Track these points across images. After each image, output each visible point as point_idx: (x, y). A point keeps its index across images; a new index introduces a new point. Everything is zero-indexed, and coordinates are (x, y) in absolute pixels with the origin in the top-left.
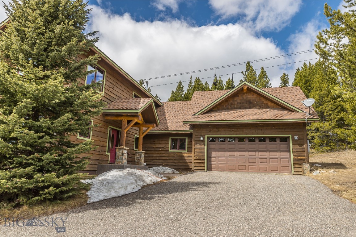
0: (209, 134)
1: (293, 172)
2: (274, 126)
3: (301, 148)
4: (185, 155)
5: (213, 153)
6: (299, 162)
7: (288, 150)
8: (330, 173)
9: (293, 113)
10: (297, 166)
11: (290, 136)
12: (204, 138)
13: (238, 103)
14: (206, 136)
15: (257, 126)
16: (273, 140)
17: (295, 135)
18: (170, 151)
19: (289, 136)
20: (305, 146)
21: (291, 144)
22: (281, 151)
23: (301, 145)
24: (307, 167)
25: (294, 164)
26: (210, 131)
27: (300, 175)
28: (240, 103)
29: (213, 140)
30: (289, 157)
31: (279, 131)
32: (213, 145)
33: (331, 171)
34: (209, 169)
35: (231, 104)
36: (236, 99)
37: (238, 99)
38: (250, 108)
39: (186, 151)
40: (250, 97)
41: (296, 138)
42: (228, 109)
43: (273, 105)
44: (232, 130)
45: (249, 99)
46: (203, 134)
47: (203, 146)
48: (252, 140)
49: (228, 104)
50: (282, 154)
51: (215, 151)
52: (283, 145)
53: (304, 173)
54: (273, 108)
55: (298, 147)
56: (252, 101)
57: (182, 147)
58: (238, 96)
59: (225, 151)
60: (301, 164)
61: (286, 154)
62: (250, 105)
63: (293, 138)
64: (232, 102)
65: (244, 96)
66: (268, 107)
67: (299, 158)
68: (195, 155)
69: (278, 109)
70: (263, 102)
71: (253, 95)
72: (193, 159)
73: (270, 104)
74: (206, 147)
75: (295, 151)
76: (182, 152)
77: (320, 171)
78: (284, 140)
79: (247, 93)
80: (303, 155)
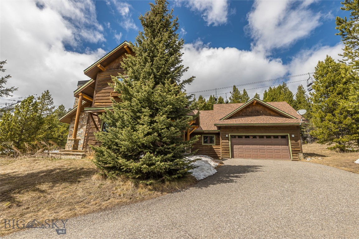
0: (232, 133)
1: (292, 159)
2: (277, 128)
3: (296, 143)
4: (214, 147)
5: (235, 146)
6: (296, 152)
7: (287, 144)
9: (289, 119)
10: (294, 155)
11: (289, 134)
12: (228, 136)
13: (249, 112)
14: (230, 134)
15: (265, 128)
16: (276, 137)
17: (292, 134)
18: (203, 144)
20: (299, 141)
21: (289, 140)
22: (282, 145)
23: (296, 140)
24: (301, 155)
25: (292, 153)
26: (232, 131)
27: (297, 161)
28: (251, 112)
29: (235, 137)
30: (288, 148)
31: (281, 131)
32: (234, 140)
33: (320, 158)
34: (233, 157)
35: (245, 113)
36: (248, 109)
37: (250, 110)
38: (258, 115)
39: (215, 144)
40: (258, 108)
41: (293, 136)
42: (242, 116)
43: (274, 113)
45: (257, 109)
46: (227, 133)
47: (227, 141)
48: (262, 137)
49: (243, 113)
50: (283, 147)
51: (236, 145)
52: (283, 141)
53: (300, 159)
54: (274, 116)
55: (294, 142)
56: (259, 111)
57: (212, 141)
58: (249, 108)
59: (243, 145)
60: (297, 154)
61: (286, 147)
62: (258, 114)
63: (291, 136)
64: (245, 111)
65: (253, 107)
66: (270, 115)
67: (295, 149)
68: (222, 147)
69: (278, 116)
70: (267, 111)
71: (260, 107)
72: (221, 150)
73: (272, 113)
74: (230, 142)
75: (293, 144)
76: (211, 145)
77: (311, 158)
78: (284, 137)
79: (255, 105)
80: (298, 147)
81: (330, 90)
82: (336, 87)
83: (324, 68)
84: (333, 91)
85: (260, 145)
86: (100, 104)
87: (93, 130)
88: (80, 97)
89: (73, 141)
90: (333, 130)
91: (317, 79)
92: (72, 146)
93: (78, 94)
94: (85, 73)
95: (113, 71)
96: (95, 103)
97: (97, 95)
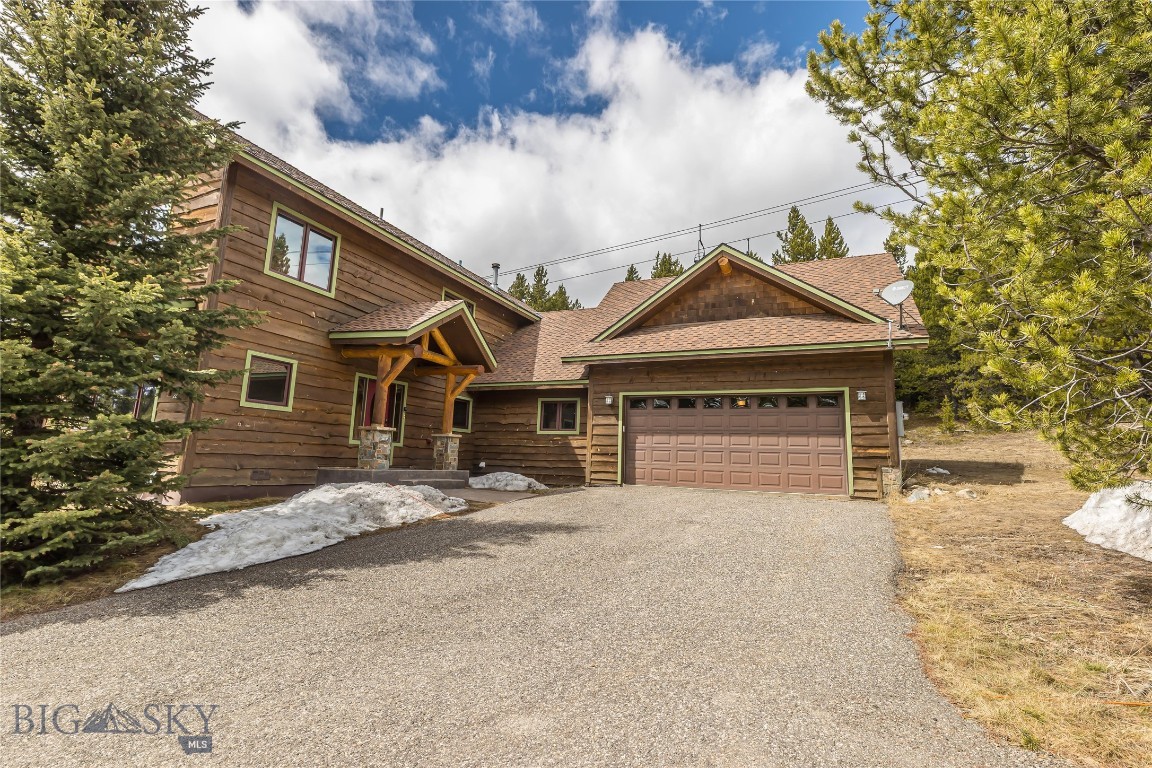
0: (628, 388)
1: (851, 492)
2: (800, 364)
3: (876, 424)
4: (575, 443)
5: (640, 439)
6: (869, 463)
7: (840, 428)
9: (855, 325)
10: (863, 474)
11: (846, 390)
12: (615, 401)
13: (706, 305)
14: (621, 394)
15: (752, 366)
16: (798, 401)
17: (859, 389)
18: (539, 432)
19: (843, 392)
20: (888, 419)
21: (848, 415)
22: (819, 433)
23: (876, 415)
24: (892, 477)
25: (855, 468)
26: (631, 381)
27: (873, 499)
28: (714, 306)
29: (635, 403)
30: (842, 448)
31: (815, 377)
32: (639, 418)
33: (965, 490)
34: (628, 478)
35: (690, 308)
36: (702, 294)
37: (708, 295)
38: (740, 316)
39: (577, 432)
40: (741, 286)
41: (862, 396)
42: (681, 322)
43: (801, 305)
44: (688, 378)
45: (737, 292)
46: (613, 388)
47: (612, 420)
49: (682, 310)
50: (822, 440)
51: (645, 433)
52: (826, 417)
53: (884, 495)
54: (804, 314)
55: (867, 421)
56: (744, 298)
57: (569, 425)
58: (708, 287)
59: (669, 433)
60: (875, 470)
61: (834, 441)
62: (739, 308)
63: (853, 396)
64: (691, 303)
65: (724, 286)
66: (788, 312)
67: (870, 451)
68: (594, 442)
69: (814, 316)
70: (775, 298)
71: (748, 282)
72: (588, 452)
73: (793, 303)
74: (620, 423)
75: (859, 431)
76: (566, 436)
78: (823, 400)
79: (731, 277)
80: (883, 442)
85: (731, 433)
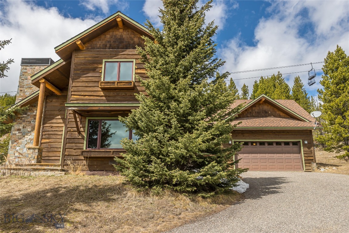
0: (235, 138)
1: (305, 169)
2: (288, 132)
3: (309, 150)
5: (239, 155)
6: (310, 160)
7: (299, 151)
8: (333, 170)
9: (302, 122)
10: (307, 165)
12: (232, 142)
13: (256, 112)
15: (275, 132)
16: (287, 144)
17: (305, 140)
19: (300, 141)
20: (312, 149)
21: (302, 147)
22: (294, 153)
23: (309, 148)
24: (314, 165)
25: (305, 163)
26: (236, 136)
27: (310, 172)
28: (258, 113)
30: (300, 157)
31: (292, 136)
33: (334, 168)
35: (250, 113)
36: (254, 108)
37: (256, 109)
38: (266, 117)
40: (266, 107)
41: (306, 142)
43: (284, 114)
44: (255, 136)
45: (264, 109)
48: (270, 144)
49: (248, 113)
50: (295, 155)
52: (295, 148)
53: (314, 170)
54: (285, 118)
55: (306, 149)
56: (267, 111)
58: (256, 107)
59: (249, 153)
60: (310, 163)
61: (298, 155)
62: (265, 114)
63: (303, 142)
64: (250, 111)
65: (260, 106)
66: (280, 117)
67: (308, 158)
69: (288, 119)
70: (276, 112)
71: (268, 106)
73: (282, 114)
75: (305, 152)
77: (325, 168)
78: (295, 144)
79: (262, 104)
80: (311, 156)
81: (340, 88)
82: (347, 85)
83: (335, 61)
84: (343, 89)
85: (269, 153)
86: (80, 97)
87: (72, 134)
88: (42, 86)
89: (37, 151)
90: (343, 135)
91: (327, 73)
92: (36, 158)
93: (39, 80)
94: (56, 51)
95: (98, 51)
96: (72, 96)
97: (74, 84)
